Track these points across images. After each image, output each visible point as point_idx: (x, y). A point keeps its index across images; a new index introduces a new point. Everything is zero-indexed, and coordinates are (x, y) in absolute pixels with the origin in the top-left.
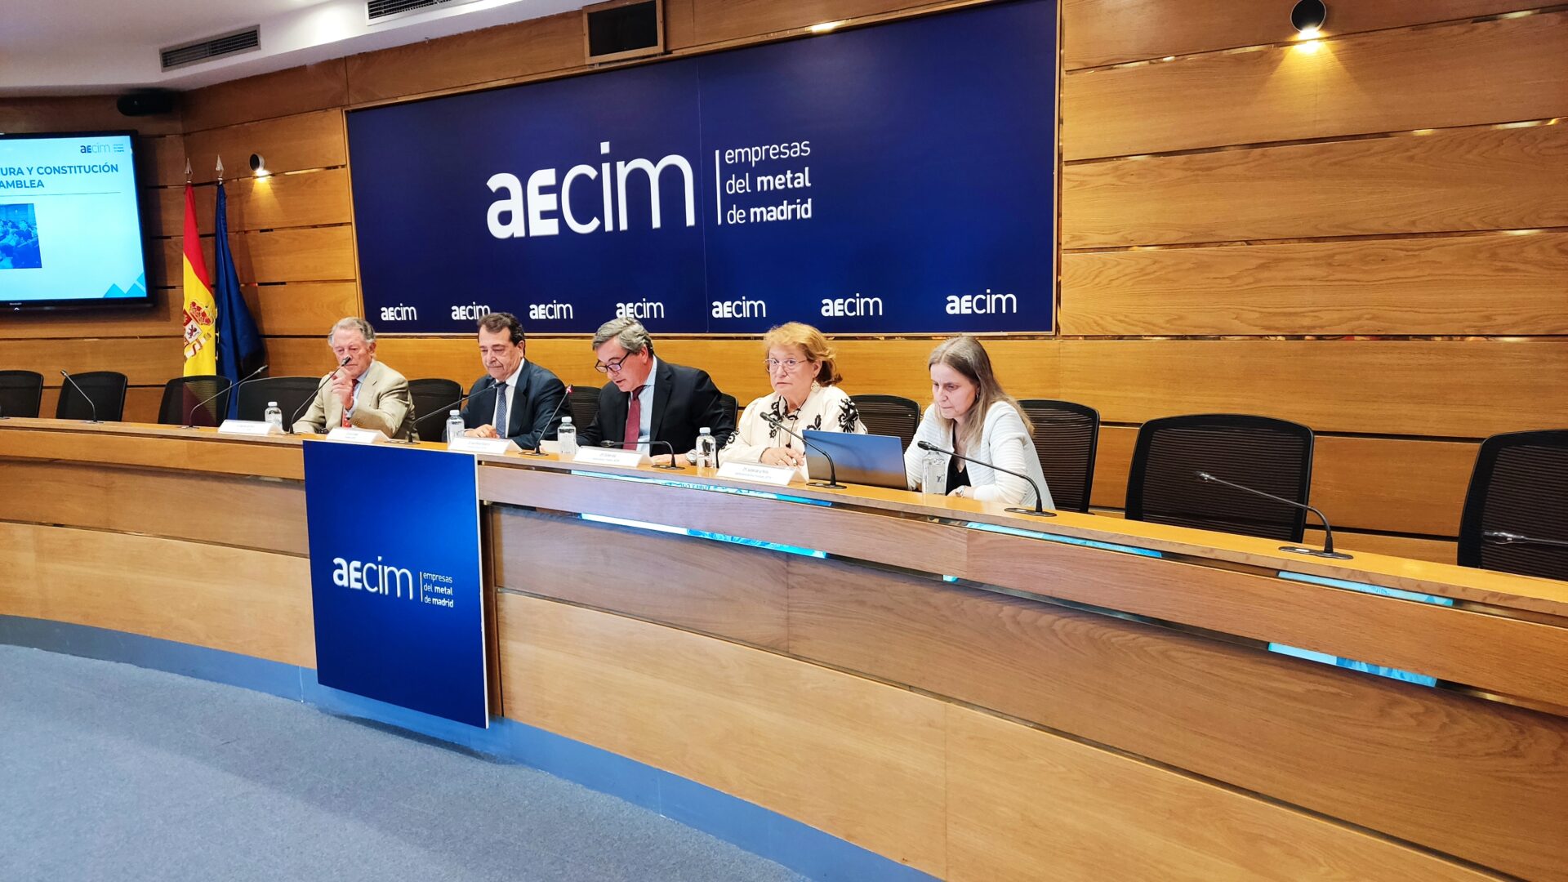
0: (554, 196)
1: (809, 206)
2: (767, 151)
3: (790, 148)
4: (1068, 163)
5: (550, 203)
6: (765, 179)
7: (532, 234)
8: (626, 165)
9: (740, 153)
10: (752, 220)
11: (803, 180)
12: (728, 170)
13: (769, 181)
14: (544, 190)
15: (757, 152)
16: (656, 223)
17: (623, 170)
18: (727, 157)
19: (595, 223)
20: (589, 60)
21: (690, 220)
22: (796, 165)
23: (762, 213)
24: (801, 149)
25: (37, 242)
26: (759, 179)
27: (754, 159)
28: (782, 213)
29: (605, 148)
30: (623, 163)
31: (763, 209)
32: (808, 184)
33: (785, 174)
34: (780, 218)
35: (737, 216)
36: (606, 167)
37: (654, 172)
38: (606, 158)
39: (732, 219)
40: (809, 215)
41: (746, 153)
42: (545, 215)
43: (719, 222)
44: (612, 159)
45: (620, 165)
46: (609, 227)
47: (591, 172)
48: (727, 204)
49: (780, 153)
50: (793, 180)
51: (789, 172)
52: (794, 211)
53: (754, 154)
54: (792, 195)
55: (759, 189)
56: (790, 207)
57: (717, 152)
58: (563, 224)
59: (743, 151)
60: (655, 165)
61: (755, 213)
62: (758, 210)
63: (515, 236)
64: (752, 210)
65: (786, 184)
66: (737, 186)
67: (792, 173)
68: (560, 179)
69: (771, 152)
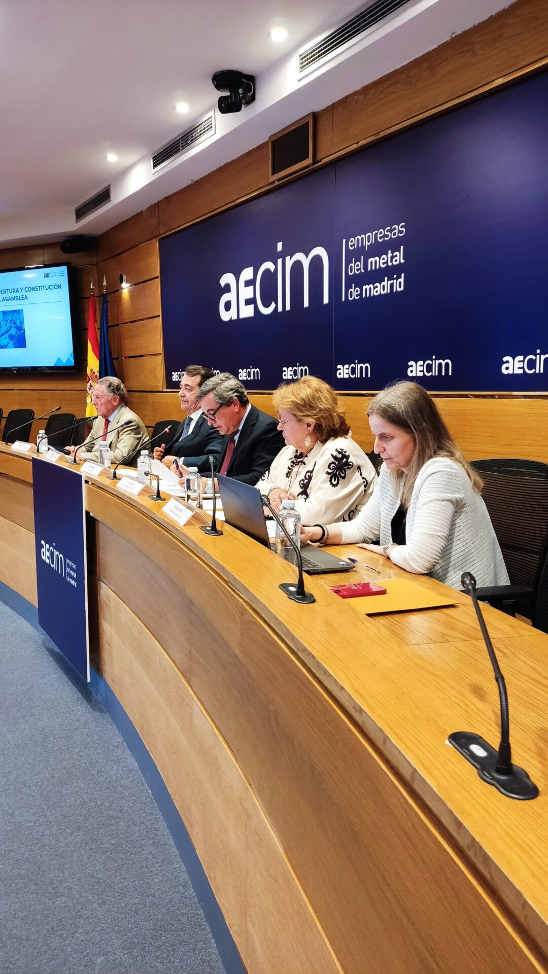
0: (252, 288)
1: (402, 280)
2: (376, 235)
3: (390, 231)
5: (250, 293)
6: (373, 260)
7: (241, 316)
8: (290, 259)
9: (358, 239)
10: (364, 296)
11: (399, 258)
13: (376, 261)
14: (247, 283)
15: (369, 238)
16: (306, 304)
18: (350, 244)
19: (273, 306)
20: (272, 178)
21: (326, 300)
22: (393, 245)
23: (370, 289)
24: (399, 230)
25: (24, 332)
26: (370, 260)
27: (367, 243)
29: (279, 246)
30: (289, 257)
31: (371, 286)
32: (402, 261)
33: (387, 254)
34: (383, 292)
35: (354, 293)
36: (280, 261)
37: (306, 262)
38: (280, 255)
39: (351, 296)
40: (402, 288)
41: (362, 239)
42: (247, 302)
43: (343, 299)
44: (283, 255)
45: (287, 259)
47: (272, 267)
49: (385, 236)
50: (392, 258)
51: (390, 251)
52: (392, 285)
53: (366, 239)
54: (390, 272)
55: (369, 268)
56: (390, 282)
57: (344, 241)
58: (256, 309)
59: (360, 237)
60: (307, 256)
61: (366, 290)
62: (368, 287)
63: (232, 319)
64: (364, 287)
65: (387, 262)
66: (356, 267)
67: (392, 253)
68: (255, 274)
69: (379, 236)
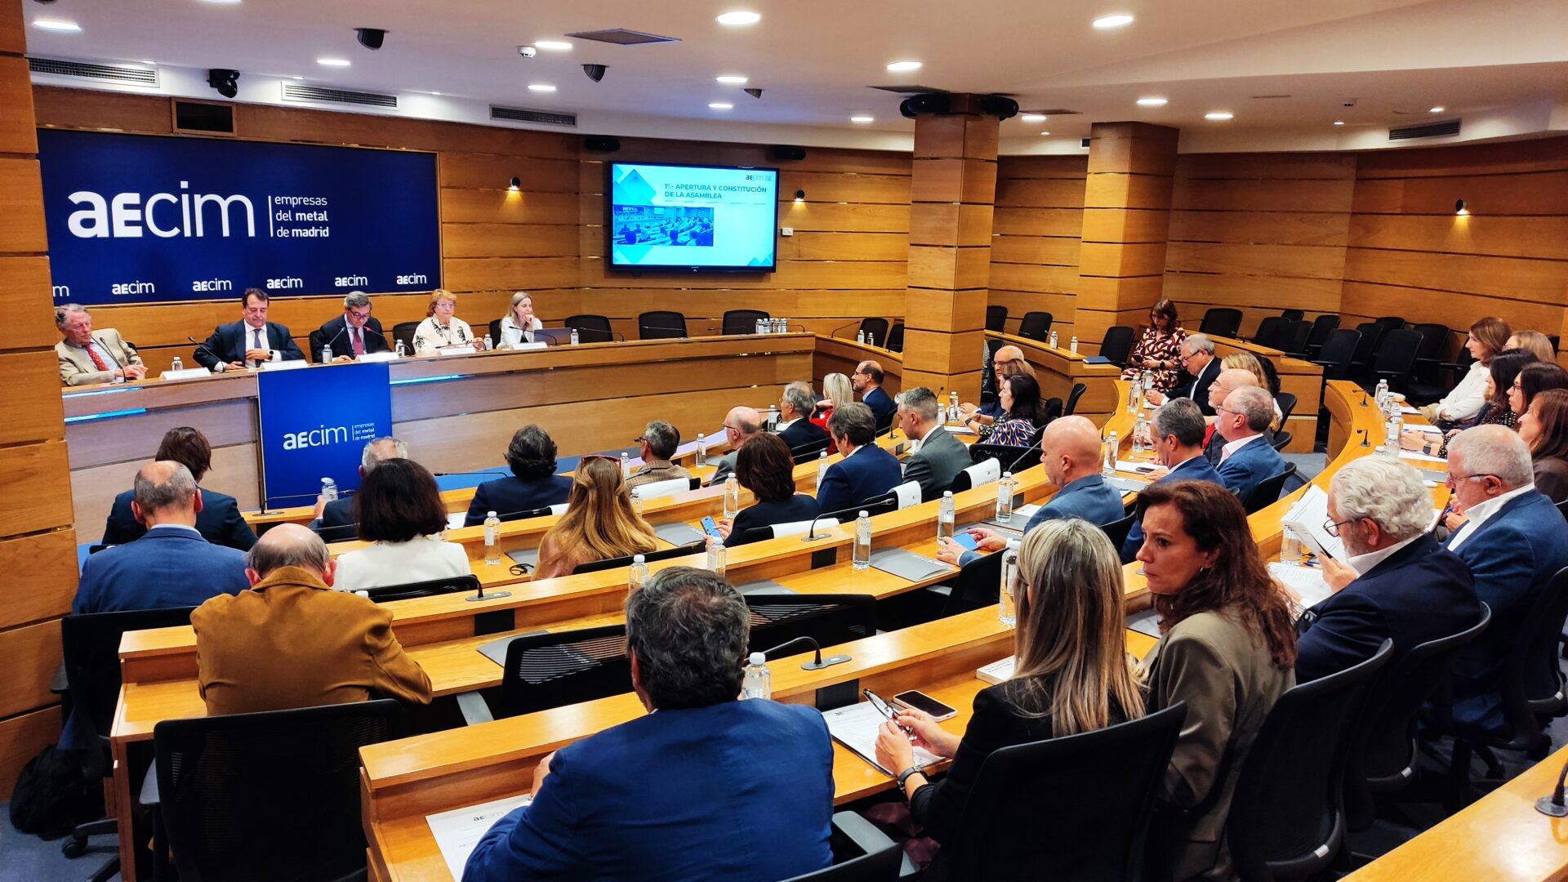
0: (138, 212)
1: (327, 230)
2: (302, 200)
3: (315, 200)
4: (444, 223)
5: (135, 215)
6: (301, 215)
7: (115, 236)
8: (202, 197)
9: (284, 200)
10: (293, 235)
11: (323, 217)
12: (276, 209)
13: (303, 216)
14: (127, 207)
15: (295, 201)
16: (226, 233)
17: (199, 200)
18: (276, 200)
19: (175, 231)
20: (176, 129)
21: (252, 233)
22: (320, 209)
23: (299, 232)
24: (321, 201)
26: (297, 214)
27: (294, 204)
28: (312, 233)
29: (184, 185)
30: (199, 196)
31: (300, 230)
32: (326, 220)
33: (313, 213)
34: (310, 235)
35: (283, 233)
36: (185, 197)
37: (224, 204)
38: (185, 191)
39: (280, 233)
40: (328, 235)
41: (289, 200)
42: (128, 223)
43: (272, 235)
44: (191, 192)
45: (197, 197)
46: (188, 233)
47: (174, 199)
48: (277, 225)
49: (309, 202)
50: (317, 217)
51: (315, 214)
52: (319, 233)
53: (294, 201)
54: (317, 225)
55: (297, 219)
56: (316, 230)
57: (270, 197)
58: (146, 229)
59: (286, 198)
60: (225, 199)
61: (295, 232)
62: (297, 231)
63: (98, 236)
64: (293, 230)
65: (313, 218)
66: (283, 216)
67: (318, 213)
68: (144, 200)
69: (304, 201)
